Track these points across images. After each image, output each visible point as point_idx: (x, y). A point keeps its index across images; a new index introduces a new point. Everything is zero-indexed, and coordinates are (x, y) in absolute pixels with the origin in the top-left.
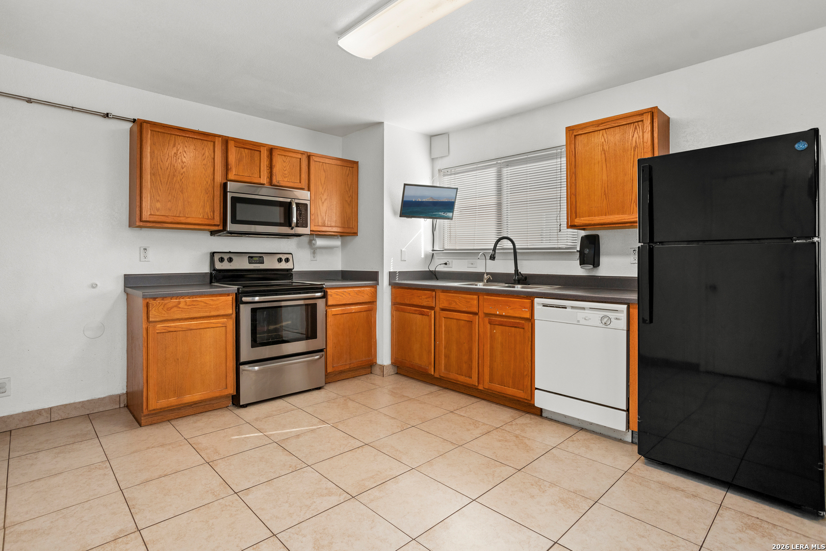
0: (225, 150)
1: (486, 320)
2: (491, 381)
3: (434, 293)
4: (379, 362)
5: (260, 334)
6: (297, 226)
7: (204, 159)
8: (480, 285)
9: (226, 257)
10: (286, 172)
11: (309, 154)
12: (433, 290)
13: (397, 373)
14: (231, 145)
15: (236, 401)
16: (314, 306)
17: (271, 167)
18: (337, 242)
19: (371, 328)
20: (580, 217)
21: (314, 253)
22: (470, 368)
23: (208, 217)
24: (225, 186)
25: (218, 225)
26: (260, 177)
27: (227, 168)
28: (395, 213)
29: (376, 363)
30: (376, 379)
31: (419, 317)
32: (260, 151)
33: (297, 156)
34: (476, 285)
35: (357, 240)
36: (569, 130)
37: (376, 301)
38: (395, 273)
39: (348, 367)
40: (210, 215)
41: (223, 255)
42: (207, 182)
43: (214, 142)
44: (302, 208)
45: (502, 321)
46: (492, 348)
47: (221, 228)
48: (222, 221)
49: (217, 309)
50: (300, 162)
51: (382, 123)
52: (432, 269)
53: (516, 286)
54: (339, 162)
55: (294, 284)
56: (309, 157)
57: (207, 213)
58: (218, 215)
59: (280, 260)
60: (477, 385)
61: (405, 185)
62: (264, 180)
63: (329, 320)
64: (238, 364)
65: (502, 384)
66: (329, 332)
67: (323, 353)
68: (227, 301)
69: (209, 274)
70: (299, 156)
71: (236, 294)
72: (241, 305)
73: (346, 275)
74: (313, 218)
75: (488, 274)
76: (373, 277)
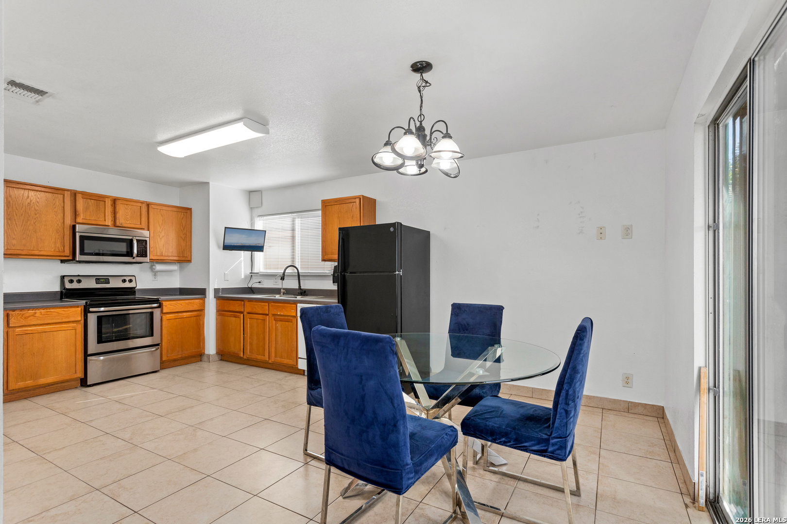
0: (74, 201)
1: (273, 318)
2: (276, 356)
3: (243, 302)
4: (207, 352)
5: (105, 334)
6: (137, 256)
7: (55, 208)
8: (277, 297)
9: (75, 279)
10: (128, 217)
11: (148, 203)
12: (243, 301)
13: (221, 360)
14: (79, 197)
15: (84, 383)
16: (152, 313)
17: (115, 213)
18: (175, 267)
19: (200, 329)
20: (327, 255)
21: (155, 275)
22: (264, 349)
23: (59, 250)
24: (74, 227)
25: (68, 256)
26: (105, 220)
27: (75, 214)
28: (219, 247)
29: (204, 353)
30: (204, 364)
31: (234, 318)
32: (105, 201)
33: (137, 205)
34: (275, 297)
35: (191, 265)
36: (323, 202)
37: (204, 310)
38: (219, 289)
39: (180, 356)
40: (61, 249)
41: (72, 278)
42: (58, 225)
43: (64, 195)
44: (142, 243)
45: (282, 319)
46: (276, 335)
47: (71, 258)
48: (71, 253)
49: (68, 317)
50: (141, 209)
51: (208, 183)
52: (250, 286)
53: (298, 297)
54: (174, 209)
55: (137, 298)
56: (148, 205)
57: (58, 248)
58: (68, 249)
59: (124, 281)
60: (268, 360)
61: (225, 228)
62: (109, 222)
63: (164, 323)
64: (86, 355)
65: (281, 357)
66: (164, 332)
67: (159, 347)
68: (76, 311)
69: (60, 293)
70: (140, 205)
71: (84, 306)
72: (89, 314)
73: (183, 291)
74: (152, 250)
75: (284, 289)
76: (202, 292)
